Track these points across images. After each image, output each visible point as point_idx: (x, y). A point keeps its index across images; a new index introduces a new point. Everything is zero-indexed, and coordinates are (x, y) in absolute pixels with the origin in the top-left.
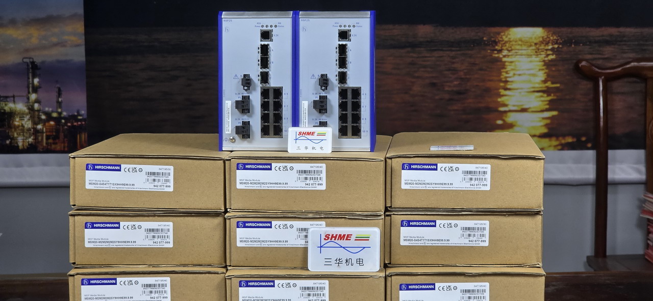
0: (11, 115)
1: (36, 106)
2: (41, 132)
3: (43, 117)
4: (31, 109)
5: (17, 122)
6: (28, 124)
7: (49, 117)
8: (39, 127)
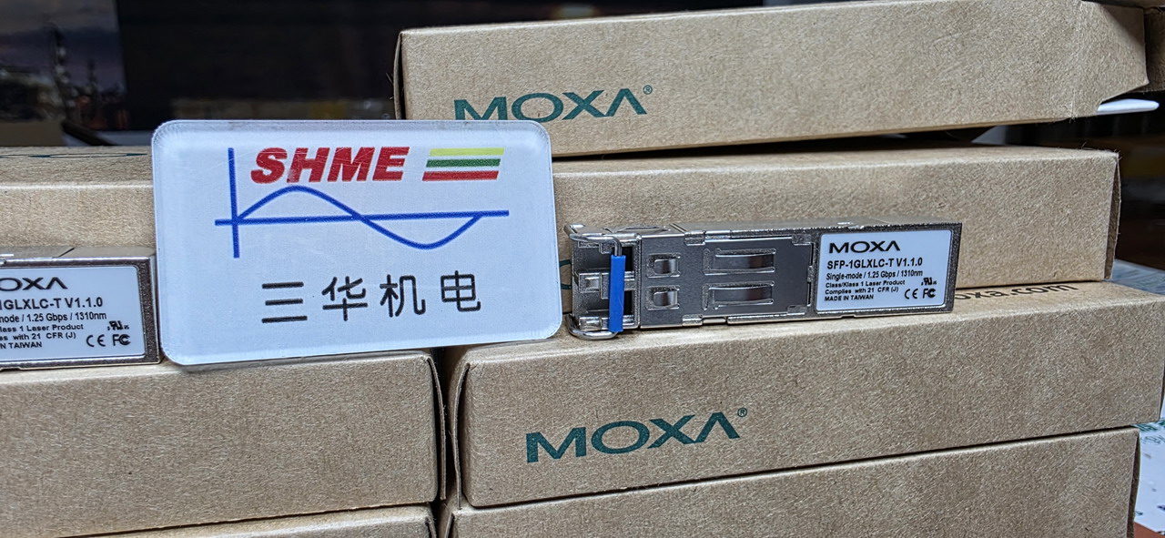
0: (36, 90)
1: (65, 81)
2: (72, 109)
3: (75, 93)
4: (58, 83)
5: (43, 97)
6: (56, 100)
7: (81, 92)
8: (72, 103)
